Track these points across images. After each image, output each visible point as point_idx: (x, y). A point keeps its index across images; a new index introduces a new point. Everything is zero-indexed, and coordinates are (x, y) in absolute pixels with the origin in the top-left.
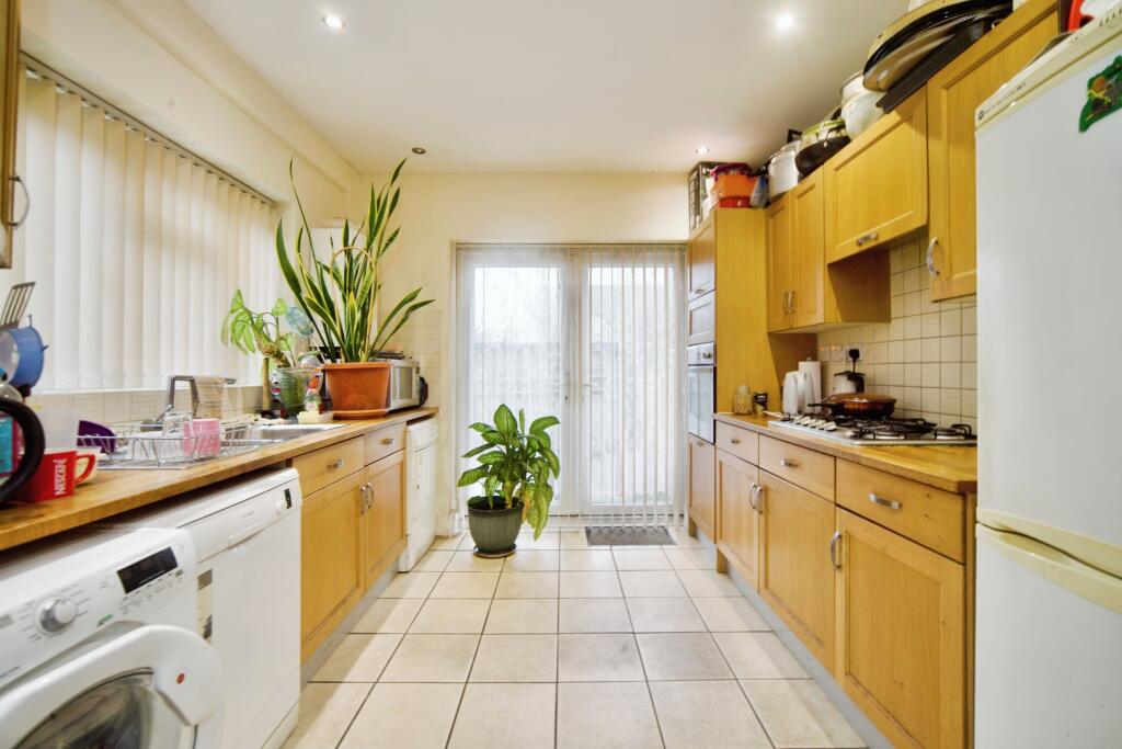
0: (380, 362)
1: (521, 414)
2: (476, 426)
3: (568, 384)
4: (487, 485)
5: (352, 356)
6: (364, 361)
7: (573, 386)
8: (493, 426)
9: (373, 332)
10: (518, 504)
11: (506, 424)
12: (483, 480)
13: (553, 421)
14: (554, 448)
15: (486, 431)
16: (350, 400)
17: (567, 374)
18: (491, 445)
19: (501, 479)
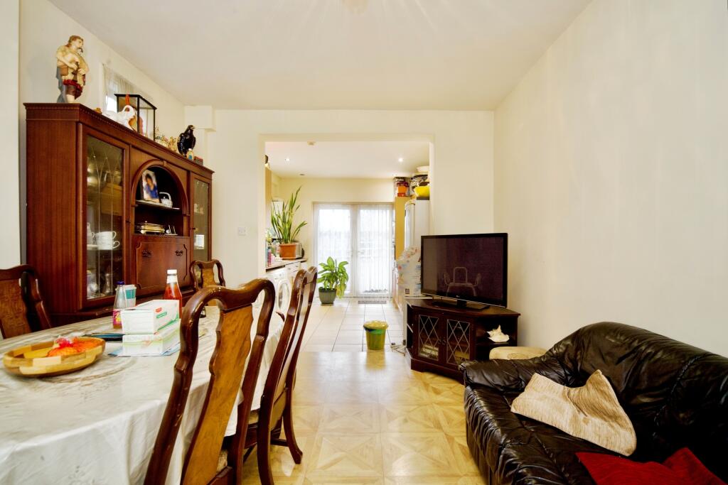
0: (293, 244)
1: (336, 261)
2: (321, 264)
3: (353, 251)
4: (325, 284)
5: (286, 242)
6: (289, 244)
7: (354, 252)
8: (327, 264)
9: (291, 235)
10: (335, 290)
11: (331, 263)
12: (323, 282)
13: (346, 263)
14: (347, 272)
15: (325, 266)
16: (288, 254)
17: (352, 248)
18: (326, 270)
19: (329, 281)
